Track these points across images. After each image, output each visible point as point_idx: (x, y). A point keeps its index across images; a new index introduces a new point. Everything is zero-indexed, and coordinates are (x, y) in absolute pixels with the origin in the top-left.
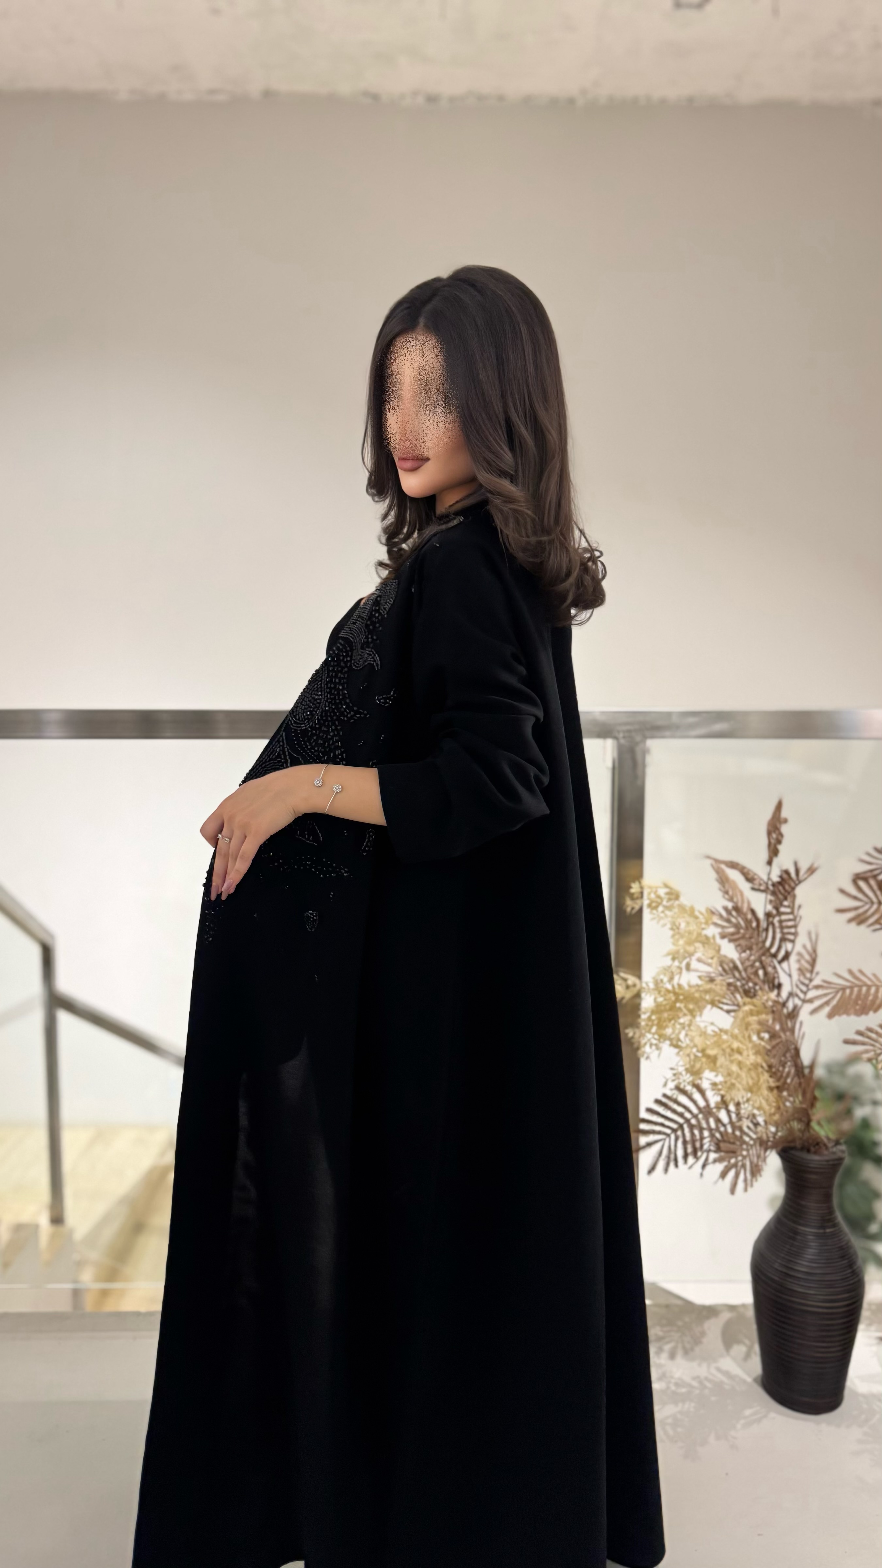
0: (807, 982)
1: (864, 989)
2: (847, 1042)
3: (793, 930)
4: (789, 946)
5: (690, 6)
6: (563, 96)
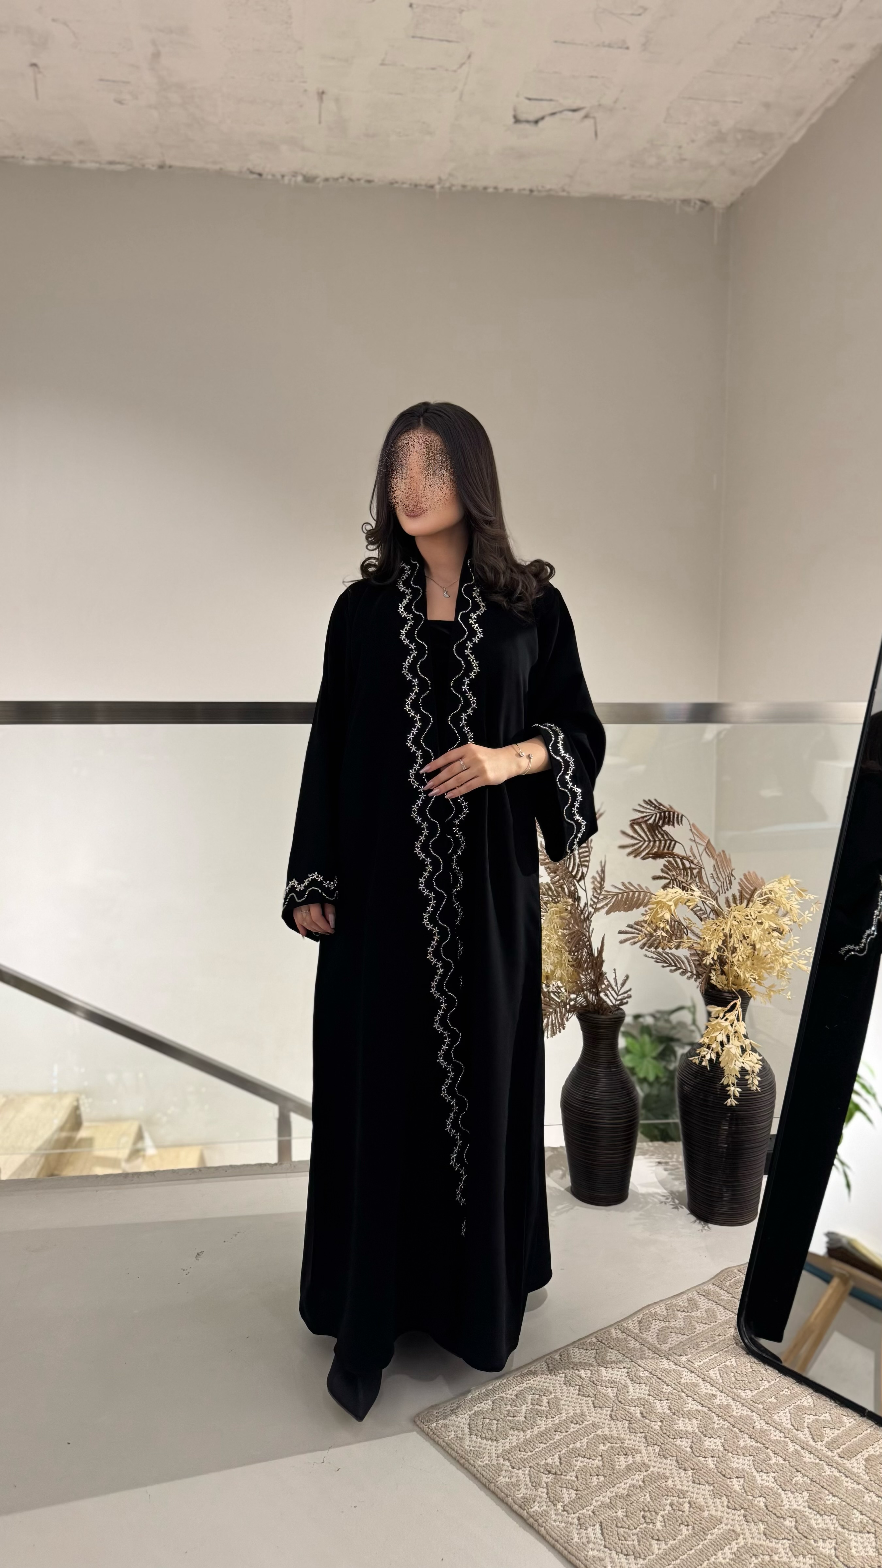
0: (598, 896)
1: (631, 894)
2: (621, 932)
3: (587, 859)
4: (585, 870)
5: (528, 122)
6: (423, 183)
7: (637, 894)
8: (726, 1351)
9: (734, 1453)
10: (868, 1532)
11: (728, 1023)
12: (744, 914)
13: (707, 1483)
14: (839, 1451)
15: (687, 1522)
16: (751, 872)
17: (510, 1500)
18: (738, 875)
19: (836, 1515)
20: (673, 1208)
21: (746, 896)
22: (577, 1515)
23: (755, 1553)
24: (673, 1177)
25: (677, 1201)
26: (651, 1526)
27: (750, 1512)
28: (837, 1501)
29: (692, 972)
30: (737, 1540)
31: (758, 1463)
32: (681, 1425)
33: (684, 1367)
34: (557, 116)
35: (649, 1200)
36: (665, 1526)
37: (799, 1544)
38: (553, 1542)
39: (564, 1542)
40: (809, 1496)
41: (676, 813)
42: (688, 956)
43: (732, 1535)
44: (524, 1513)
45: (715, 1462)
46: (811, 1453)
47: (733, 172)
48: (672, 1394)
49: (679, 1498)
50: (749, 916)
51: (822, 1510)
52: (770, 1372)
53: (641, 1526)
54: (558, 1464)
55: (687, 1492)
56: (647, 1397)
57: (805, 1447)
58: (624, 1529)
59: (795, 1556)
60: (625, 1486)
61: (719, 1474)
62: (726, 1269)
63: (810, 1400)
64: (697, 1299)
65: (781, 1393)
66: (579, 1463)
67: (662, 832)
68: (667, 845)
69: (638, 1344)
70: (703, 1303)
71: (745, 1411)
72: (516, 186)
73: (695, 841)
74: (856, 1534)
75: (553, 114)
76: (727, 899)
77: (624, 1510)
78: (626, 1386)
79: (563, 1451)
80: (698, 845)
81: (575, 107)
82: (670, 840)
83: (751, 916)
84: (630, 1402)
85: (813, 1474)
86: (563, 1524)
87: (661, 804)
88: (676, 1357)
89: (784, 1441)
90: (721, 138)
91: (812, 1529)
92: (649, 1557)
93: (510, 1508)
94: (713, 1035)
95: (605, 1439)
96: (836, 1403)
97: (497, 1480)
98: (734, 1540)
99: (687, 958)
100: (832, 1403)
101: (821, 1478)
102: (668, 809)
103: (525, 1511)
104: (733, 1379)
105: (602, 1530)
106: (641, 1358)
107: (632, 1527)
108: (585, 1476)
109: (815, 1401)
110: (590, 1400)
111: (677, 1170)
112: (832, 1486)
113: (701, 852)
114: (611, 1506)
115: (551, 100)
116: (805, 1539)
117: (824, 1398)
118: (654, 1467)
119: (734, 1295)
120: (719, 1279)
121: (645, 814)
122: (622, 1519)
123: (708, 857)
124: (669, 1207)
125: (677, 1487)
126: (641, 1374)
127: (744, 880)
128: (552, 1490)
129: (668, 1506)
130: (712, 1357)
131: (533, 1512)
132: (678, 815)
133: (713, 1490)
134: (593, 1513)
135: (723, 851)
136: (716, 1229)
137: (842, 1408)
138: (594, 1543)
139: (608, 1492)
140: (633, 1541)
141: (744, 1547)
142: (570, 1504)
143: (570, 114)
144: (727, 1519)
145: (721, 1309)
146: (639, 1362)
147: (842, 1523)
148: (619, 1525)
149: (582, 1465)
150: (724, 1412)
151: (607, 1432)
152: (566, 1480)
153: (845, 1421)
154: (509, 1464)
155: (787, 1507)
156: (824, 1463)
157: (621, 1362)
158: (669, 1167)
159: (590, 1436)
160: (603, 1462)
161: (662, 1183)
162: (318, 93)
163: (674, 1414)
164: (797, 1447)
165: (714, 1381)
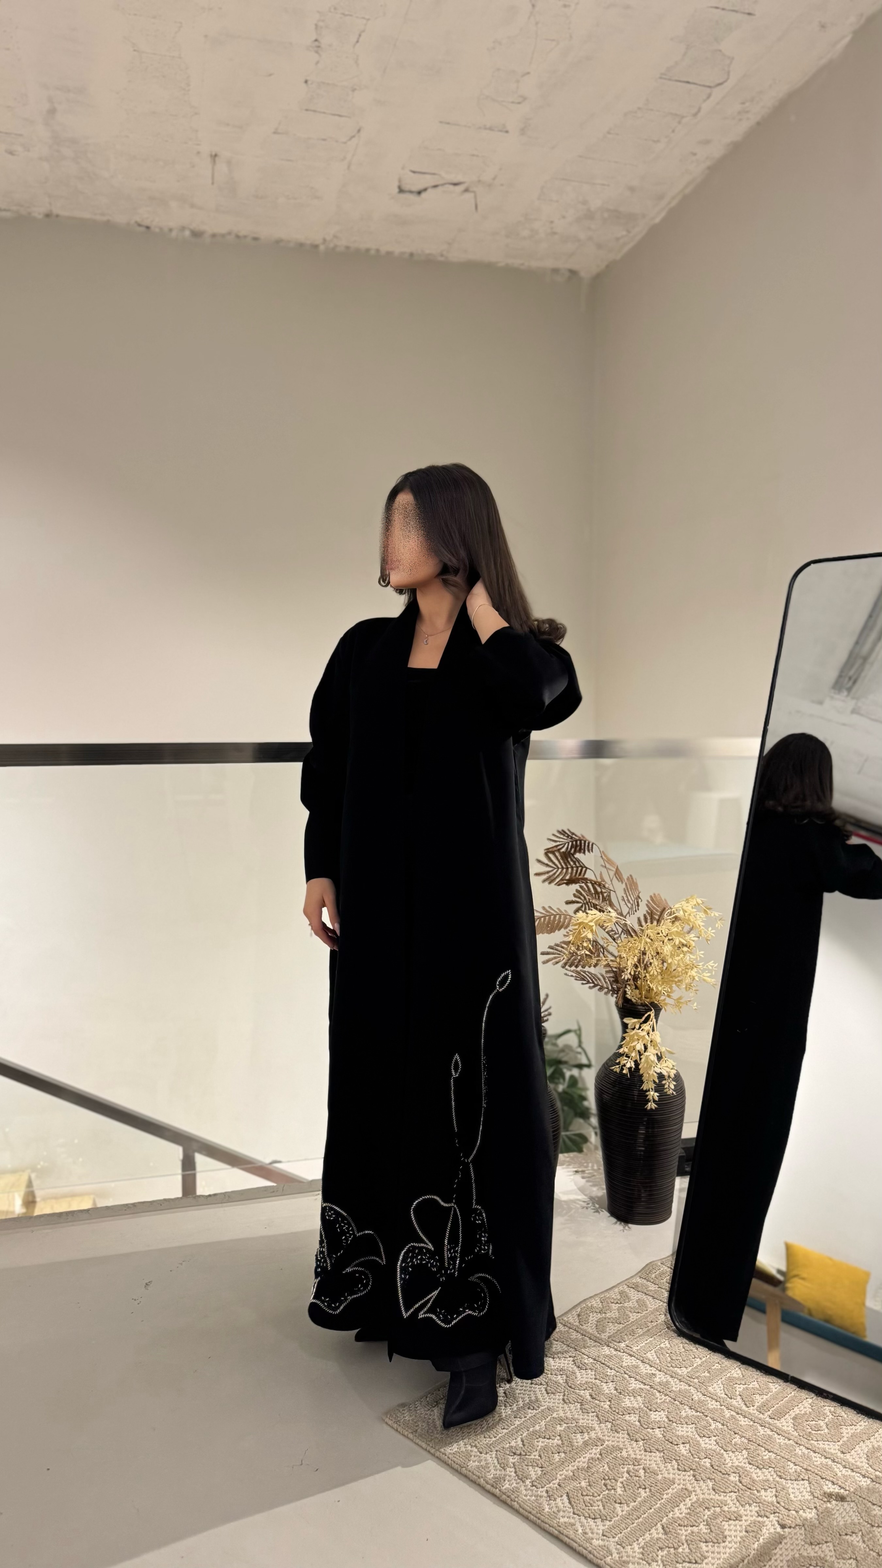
5: (411, 192)
6: (308, 242)
7: (558, 917)
8: (659, 1335)
9: (678, 1422)
10: (803, 1480)
11: (645, 1033)
12: (656, 932)
13: (658, 1450)
14: (769, 1413)
15: (644, 1485)
16: (657, 895)
17: (482, 1481)
18: (645, 898)
19: (774, 1468)
20: (594, 1212)
21: (655, 915)
22: (545, 1488)
23: (708, 1506)
24: (591, 1184)
25: (597, 1206)
26: (613, 1492)
27: (699, 1471)
28: (773, 1456)
29: (608, 988)
30: (690, 1496)
31: (700, 1429)
32: (627, 1402)
33: (624, 1352)
34: (440, 189)
35: (572, 1206)
36: (625, 1491)
37: (745, 1495)
38: (527, 1513)
39: (537, 1513)
40: (748, 1454)
41: (587, 842)
42: (604, 973)
43: (686, 1492)
44: (497, 1492)
45: (662, 1432)
46: (745, 1417)
47: (599, 246)
48: (616, 1377)
49: (634, 1465)
50: (661, 934)
51: (761, 1464)
52: (700, 1350)
53: (604, 1493)
54: (522, 1446)
55: (641, 1459)
56: (594, 1381)
57: (740, 1412)
58: (589, 1497)
59: (742, 1506)
60: (585, 1460)
61: (667, 1442)
62: (650, 1263)
63: (739, 1372)
64: (628, 1291)
65: (713, 1368)
66: (541, 1443)
67: (574, 860)
68: (579, 871)
69: (579, 1335)
70: (634, 1295)
71: (683, 1386)
72: (397, 250)
73: (605, 867)
74: (792, 1482)
75: (435, 186)
76: (639, 919)
77: (587, 1480)
78: (574, 1373)
79: (525, 1434)
80: (609, 871)
81: (455, 181)
82: (581, 866)
83: (662, 933)
84: (579, 1387)
85: (749, 1434)
86: (533, 1497)
87: (573, 834)
88: (616, 1343)
89: (720, 1409)
90: (590, 215)
91: (754, 1481)
92: (615, 1519)
93: (483, 1488)
94: (632, 1045)
95: (561, 1420)
96: (761, 1372)
97: (468, 1464)
98: (687, 1497)
99: (602, 976)
100: (758, 1373)
101: (757, 1437)
102: (580, 838)
103: (497, 1490)
104: (669, 1359)
105: (569, 1499)
106: (585, 1347)
107: (596, 1494)
108: (547, 1454)
109: (743, 1372)
110: (543, 1388)
111: (593, 1178)
112: (765, 1444)
113: (611, 878)
114: (574, 1477)
115: (434, 174)
116: (749, 1490)
117: (751, 1368)
118: (608, 1441)
119: (660, 1286)
120: (646, 1271)
121: (558, 843)
122: (586, 1488)
123: (617, 881)
124: (590, 1211)
125: (631, 1457)
126: (586, 1361)
127: (651, 902)
128: (520, 1468)
129: (625, 1473)
130: (648, 1341)
131: (505, 1489)
132: (589, 843)
133: (663, 1457)
134: (560, 1485)
135: (631, 876)
136: (636, 1229)
137: (768, 1376)
138: (564, 1511)
139: (570, 1466)
140: (598, 1506)
141: (697, 1502)
142: (537, 1479)
143: (452, 187)
144: (679, 1480)
145: (651, 1299)
146: (583, 1350)
147: (779, 1474)
148: (584, 1494)
149: (543, 1445)
150: (664, 1389)
151: (562, 1414)
152: (531, 1459)
153: (772, 1387)
154: (476, 1450)
155: (730, 1464)
156: (758, 1425)
157: (566, 1352)
158: (586, 1175)
159: (547, 1420)
160: (562, 1441)
161: (582, 1190)
162: (211, 156)
163: (620, 1393)
164: (733, 1413)
165: (652, 1362)
